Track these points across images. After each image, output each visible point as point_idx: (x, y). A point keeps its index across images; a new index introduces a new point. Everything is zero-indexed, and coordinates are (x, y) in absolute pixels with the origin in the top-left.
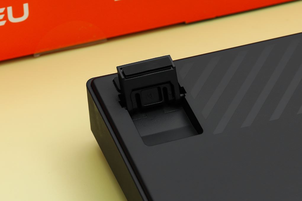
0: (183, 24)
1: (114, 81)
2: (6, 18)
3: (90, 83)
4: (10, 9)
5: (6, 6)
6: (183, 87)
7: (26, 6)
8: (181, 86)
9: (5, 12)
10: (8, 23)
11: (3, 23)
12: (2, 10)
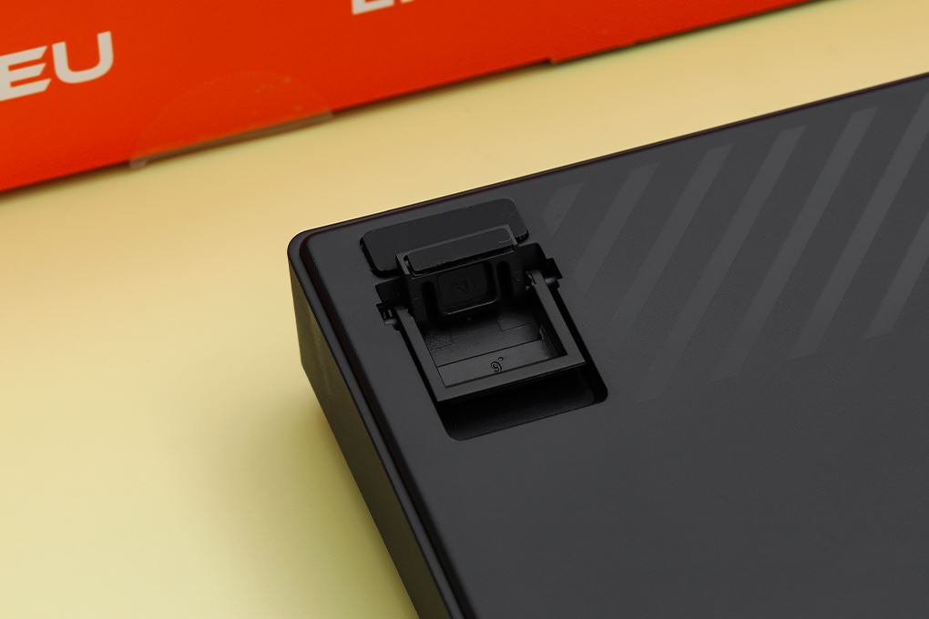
0: (545, 63)
1: (362, 242)
2: (49, 72)
3: (297, 247)
4: (60, 50)
5: (49, 43)
6: (552, 260)
7: (105, 41)
8: (547, 258)
9: (48, 58)
10: (57, 84)
11: (42, 86)
12: (38, 52)
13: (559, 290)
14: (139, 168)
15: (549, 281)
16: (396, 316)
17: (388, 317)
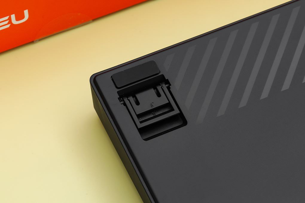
1: (112, 77)
2: (10, 22)
4: (13, 17)
5: (10, 15)
6: (167, 79)
7: (26, 12)
8: (166, 79)
9: (10, 19)
10: (12, 25)
11: (8, 26)
12: (7, 18)
13: (171, 89)
14: (36, 43)
15: (167, 85)
16: (123, 100)
17: (121, 101)
